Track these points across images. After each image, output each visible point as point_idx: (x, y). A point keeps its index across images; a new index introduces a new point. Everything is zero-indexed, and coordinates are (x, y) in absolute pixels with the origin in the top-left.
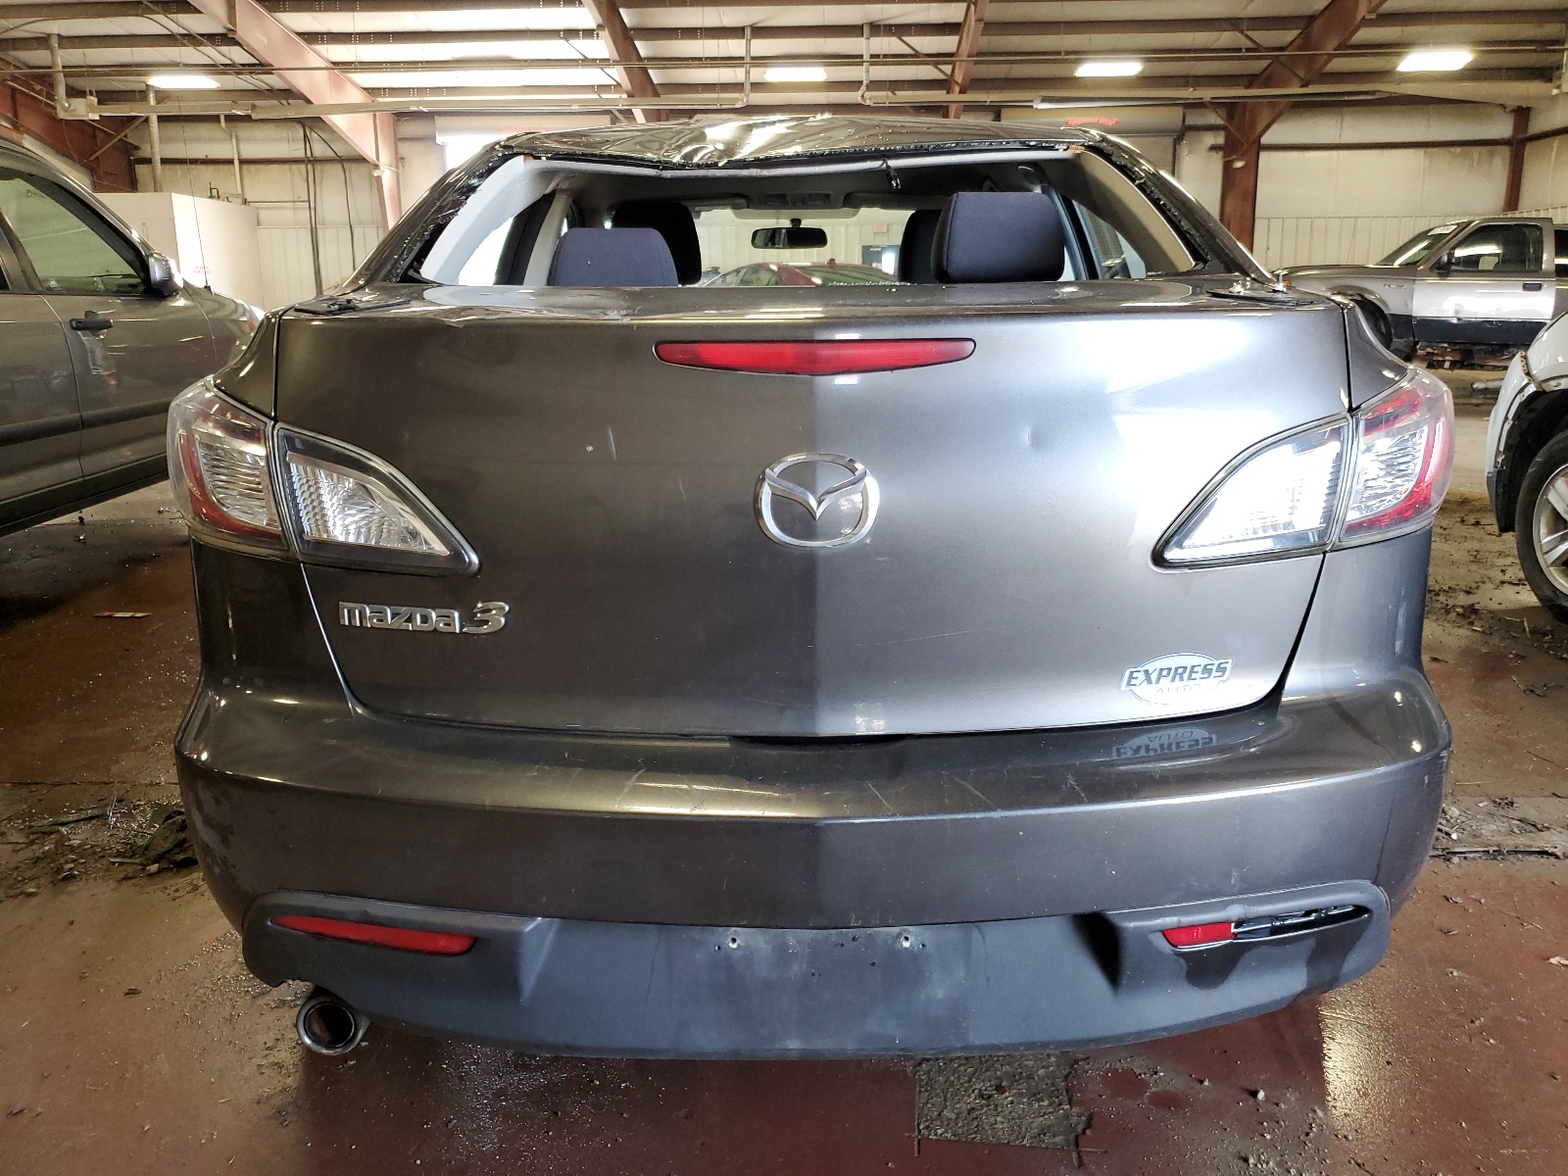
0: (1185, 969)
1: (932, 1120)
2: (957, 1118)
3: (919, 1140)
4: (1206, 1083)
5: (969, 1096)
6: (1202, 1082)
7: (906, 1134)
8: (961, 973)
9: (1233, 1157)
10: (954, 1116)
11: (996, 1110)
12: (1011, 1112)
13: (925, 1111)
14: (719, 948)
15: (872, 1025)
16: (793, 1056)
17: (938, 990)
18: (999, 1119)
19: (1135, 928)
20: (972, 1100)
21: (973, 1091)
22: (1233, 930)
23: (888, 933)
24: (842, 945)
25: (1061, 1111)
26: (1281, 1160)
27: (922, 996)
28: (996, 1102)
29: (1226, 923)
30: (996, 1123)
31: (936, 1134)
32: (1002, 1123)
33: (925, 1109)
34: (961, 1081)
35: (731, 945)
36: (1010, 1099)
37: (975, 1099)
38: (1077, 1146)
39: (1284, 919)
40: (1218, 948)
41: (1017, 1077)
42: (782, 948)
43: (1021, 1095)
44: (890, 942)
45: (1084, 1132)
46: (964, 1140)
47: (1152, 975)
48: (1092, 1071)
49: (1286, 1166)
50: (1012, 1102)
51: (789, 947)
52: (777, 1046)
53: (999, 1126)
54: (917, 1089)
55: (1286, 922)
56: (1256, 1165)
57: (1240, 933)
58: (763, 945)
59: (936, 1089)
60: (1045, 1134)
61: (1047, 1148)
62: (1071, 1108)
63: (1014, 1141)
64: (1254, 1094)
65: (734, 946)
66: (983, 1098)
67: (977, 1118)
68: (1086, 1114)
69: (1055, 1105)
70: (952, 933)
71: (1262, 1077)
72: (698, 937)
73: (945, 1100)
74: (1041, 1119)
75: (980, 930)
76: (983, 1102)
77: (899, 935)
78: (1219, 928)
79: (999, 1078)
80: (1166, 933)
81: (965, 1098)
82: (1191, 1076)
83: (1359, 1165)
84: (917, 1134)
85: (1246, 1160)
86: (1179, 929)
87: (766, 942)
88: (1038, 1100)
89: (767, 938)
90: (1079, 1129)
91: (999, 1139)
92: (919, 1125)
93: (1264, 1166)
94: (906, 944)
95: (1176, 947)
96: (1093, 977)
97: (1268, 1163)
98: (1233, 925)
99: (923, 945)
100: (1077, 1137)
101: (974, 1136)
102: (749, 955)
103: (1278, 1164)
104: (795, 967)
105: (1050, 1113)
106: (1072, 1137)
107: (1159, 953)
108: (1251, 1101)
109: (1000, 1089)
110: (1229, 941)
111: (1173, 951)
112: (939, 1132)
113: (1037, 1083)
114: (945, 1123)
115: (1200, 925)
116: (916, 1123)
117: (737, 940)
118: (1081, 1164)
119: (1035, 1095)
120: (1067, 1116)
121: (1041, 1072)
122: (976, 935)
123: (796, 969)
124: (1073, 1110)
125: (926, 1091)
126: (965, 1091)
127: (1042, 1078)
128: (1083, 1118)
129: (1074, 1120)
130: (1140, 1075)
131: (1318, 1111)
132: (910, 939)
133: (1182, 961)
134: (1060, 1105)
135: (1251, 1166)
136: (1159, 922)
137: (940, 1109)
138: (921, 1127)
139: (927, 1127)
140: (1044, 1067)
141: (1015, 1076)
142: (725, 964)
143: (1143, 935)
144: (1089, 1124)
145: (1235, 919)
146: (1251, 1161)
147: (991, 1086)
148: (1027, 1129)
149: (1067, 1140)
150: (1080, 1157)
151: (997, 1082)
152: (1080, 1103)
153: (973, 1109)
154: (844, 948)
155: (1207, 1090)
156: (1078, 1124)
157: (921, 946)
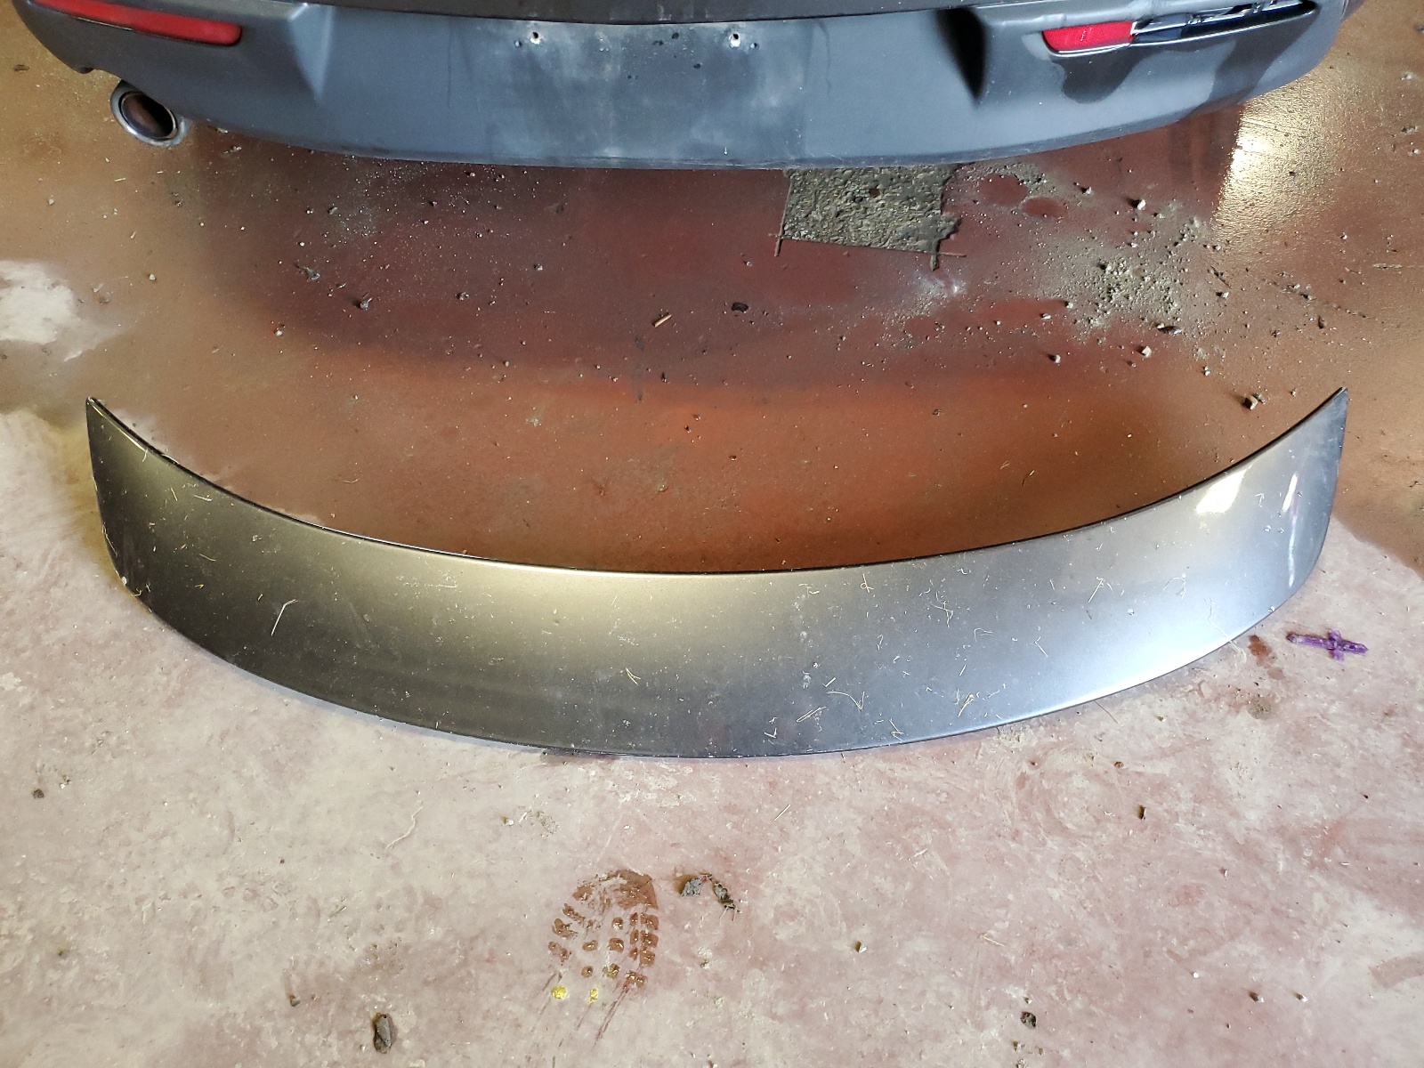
0: (1062, 79)
1: (798, 221)
2: (824, 220)
3: (781, 241)
4: (1089, 192)
5: (840, 198)
6: (1084, 190)
7: (770, 235)
8: (798, 78)
9: (1093, 264)
10: (821, 218)
11: (865, 212)
12: (879, 215)
13: (793, 212)
14: (520, 44)
15: (697, 134)
16: (614, 164)
17: (770, 98)
18: (865, 222)
19: (1008, 28)
20: (842, 203)
21: (846, 193)
22: (1133, 31)
23: (714, 30)
24: (661, 43)
25: (930, 216)
26: (1139, 269)
27: (753, 103)
28: (866, 206)
29: (1126, 23)
30: (861, 226)
31: (799, 235)
32: (868, 225)
33: (793, 210)
34: (836, 184)
35: (533, 40)
36: (881, 202)
37: (846, 202)
38: (938, 249)
39: (1202, 16)
40: (1111, 52)
41: (894, 180)
42: (591, 46)
43: (894, 199)
44: (716, 40)
45: (948, 236)
46: (826, 241)
47: (1023, 83)
48: (973, 177)
49: (1143, 274)
50: (883, 205)
51: (599, 44)
52: (596, 154)
53: (864, 230)
54: (790, 190)
55: (1206, 21)
56: (1112, 273)
57: (1140, 34)
58: (570, 42)
59: (809, 191)
60: (908, 238)
61: (906, 251)
62: (941, 213)
63: (876, 243)
64: (1135, 204)
65: (537, 42)
66: (854, 200)
67: (843, 221)
68: (956, 219)
69: (925, 210)
70: (791, 29)
71: (1149, 187)
72: (494, 31)
73: (816, 202)
74: (909, 223)
75: (822, 26)
76: (854, 204)
77: (727, 32)
78: (1115, 28)
79: (876, 181)
80: (1047, 36)
81: (836, 200)
82: (1075, 184)
83: (1217, 274)
84: (780, 234)
85: (1103, 267)
86: (1064, 30)
87: (572, 38)
88: (910, 204)
89: (574, 34)
90: (944, 234)
91: (861, 241)
92: (784, 226)
93: (1120, 273)
94: (735, 43)
95: (1056, 52)
96: (953, 84)
97: (1125, 271)
98: (1134, 24)
99: (756, 45)
100: (939, 242)
101: (837, 238)
102: (555, 54)
103: (1135, 272)
104: (609, 67)
105: (919, 217)
106: (935, 241)
107: (1032, 59)
108: (1130, 210)
109: (874, 192)
110: (1127, 45)
111: (1051, 57)
112: (803, 233)
113: (914, 187)
114: (811, 225)
115: (1090, 25)
116: (782, 224)
117: (539, 36)
118: (937, 267)
119: (908, 199)
120: (935, 221)
121: (920, 176)
122: (817, 32)
123: (610, 70)
124: (944, 215)
125: (798, 192)
126: (838, 194)
127: (919, 182)
128: (952, 223)
129: (941, 225)
130: (1023, 181)
131: (1196, 222)
132: (740, 37)
133: (1060, 68)
134: (931, 209)
135: (1107, 273)
136: (1040, 20)
137: (808, 211)
138: (785, 229)
139: (792, 228)
140: (925, 171)
141: (892, 179)
142: (527, 63)
143: (1017, 35)
144: (955, 230)
145: (1138, 17)
146: (1109, 268)
147: (865, 189)
148: (891, 232)
149: (929, 245)
150: (937, 261)
151: (873, 184)
152: (954, 208)
153: (841, 211)
154: (662, 46)
155: (1088, 199)
156: (945, 228)
157: (753, 46)
